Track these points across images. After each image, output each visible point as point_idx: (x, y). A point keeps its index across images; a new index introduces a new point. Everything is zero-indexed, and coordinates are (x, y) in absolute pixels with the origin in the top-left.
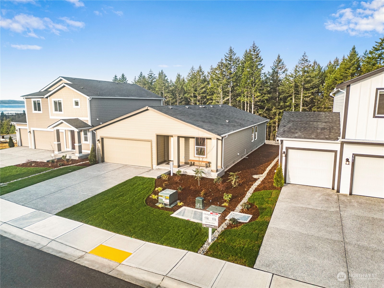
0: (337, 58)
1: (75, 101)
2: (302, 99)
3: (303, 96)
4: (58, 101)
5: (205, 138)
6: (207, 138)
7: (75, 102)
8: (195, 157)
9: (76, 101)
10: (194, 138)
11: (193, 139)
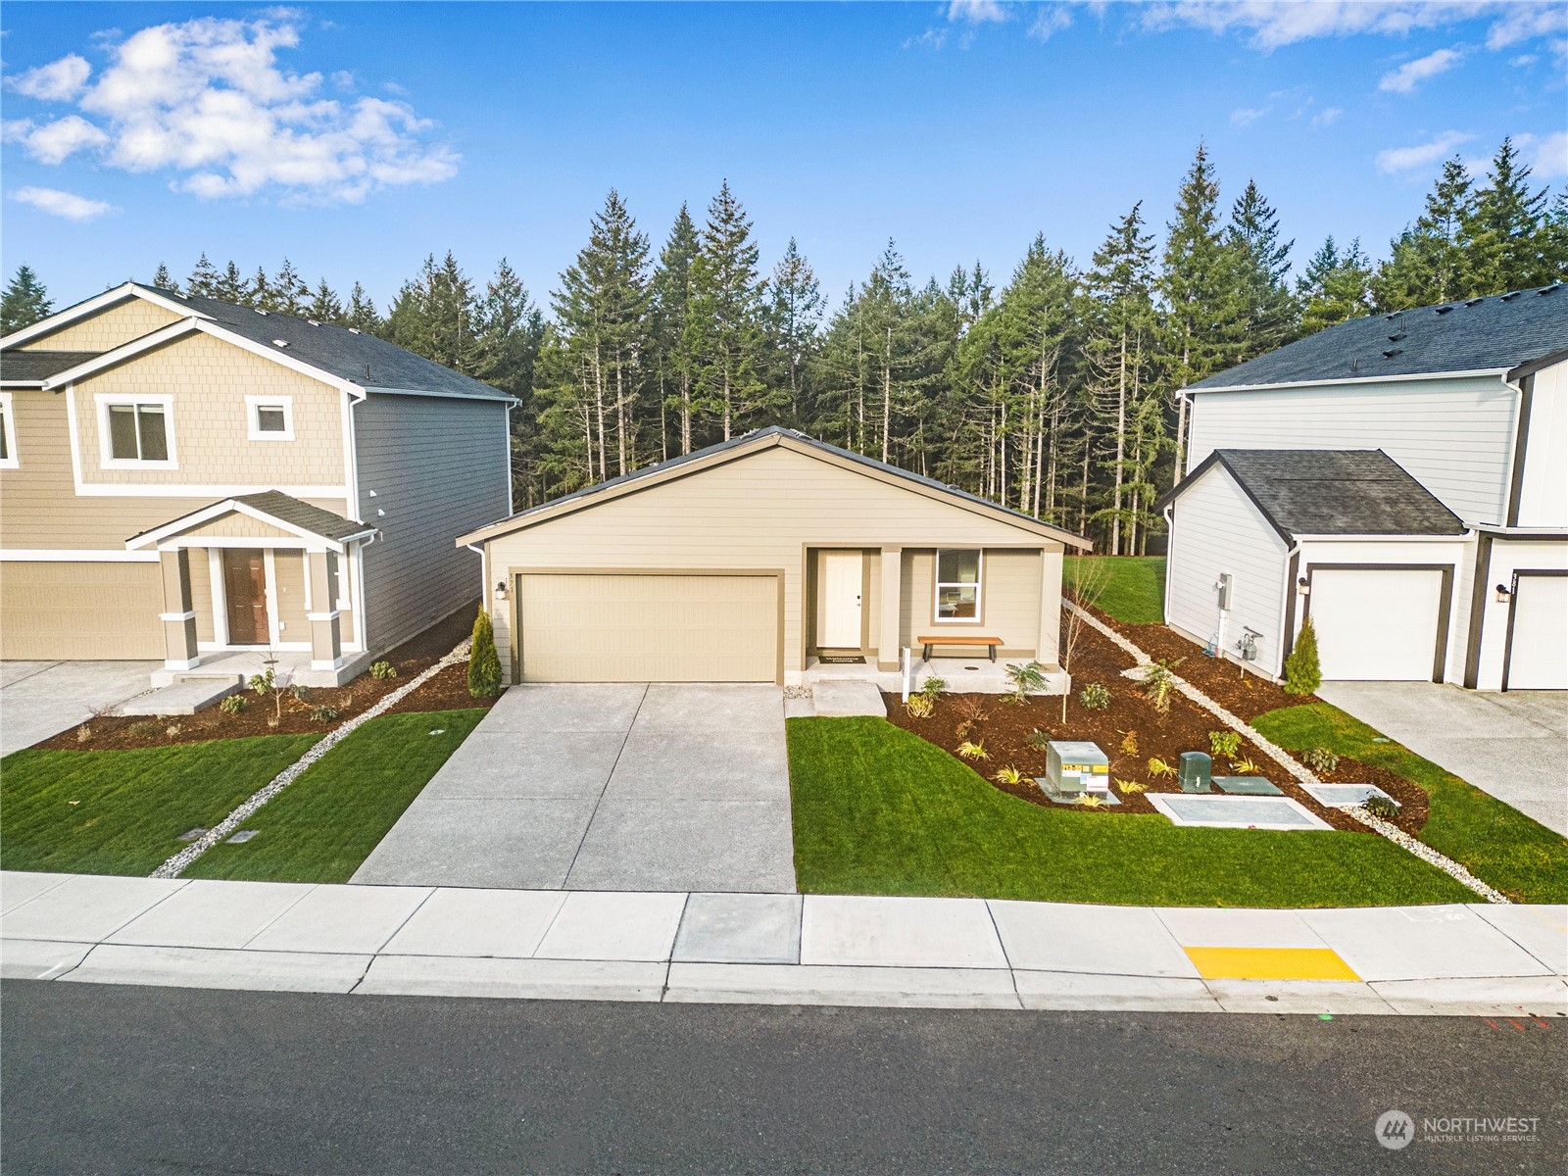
0: (959, 267)
1: (259, 407)
2: (887, 408)
3: (891, 399)
4: (140, 406)
5: (978, 551)
6: (987, 551)
7: (261, 413)
8: (933, 624)
9: (262, 409)
10: (932, 551)
11: (929, 558)
